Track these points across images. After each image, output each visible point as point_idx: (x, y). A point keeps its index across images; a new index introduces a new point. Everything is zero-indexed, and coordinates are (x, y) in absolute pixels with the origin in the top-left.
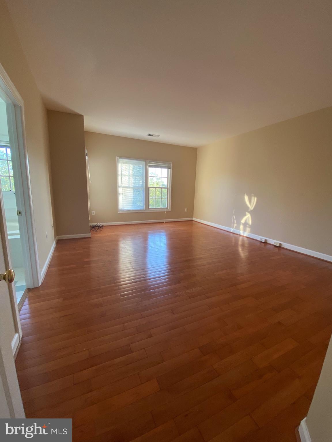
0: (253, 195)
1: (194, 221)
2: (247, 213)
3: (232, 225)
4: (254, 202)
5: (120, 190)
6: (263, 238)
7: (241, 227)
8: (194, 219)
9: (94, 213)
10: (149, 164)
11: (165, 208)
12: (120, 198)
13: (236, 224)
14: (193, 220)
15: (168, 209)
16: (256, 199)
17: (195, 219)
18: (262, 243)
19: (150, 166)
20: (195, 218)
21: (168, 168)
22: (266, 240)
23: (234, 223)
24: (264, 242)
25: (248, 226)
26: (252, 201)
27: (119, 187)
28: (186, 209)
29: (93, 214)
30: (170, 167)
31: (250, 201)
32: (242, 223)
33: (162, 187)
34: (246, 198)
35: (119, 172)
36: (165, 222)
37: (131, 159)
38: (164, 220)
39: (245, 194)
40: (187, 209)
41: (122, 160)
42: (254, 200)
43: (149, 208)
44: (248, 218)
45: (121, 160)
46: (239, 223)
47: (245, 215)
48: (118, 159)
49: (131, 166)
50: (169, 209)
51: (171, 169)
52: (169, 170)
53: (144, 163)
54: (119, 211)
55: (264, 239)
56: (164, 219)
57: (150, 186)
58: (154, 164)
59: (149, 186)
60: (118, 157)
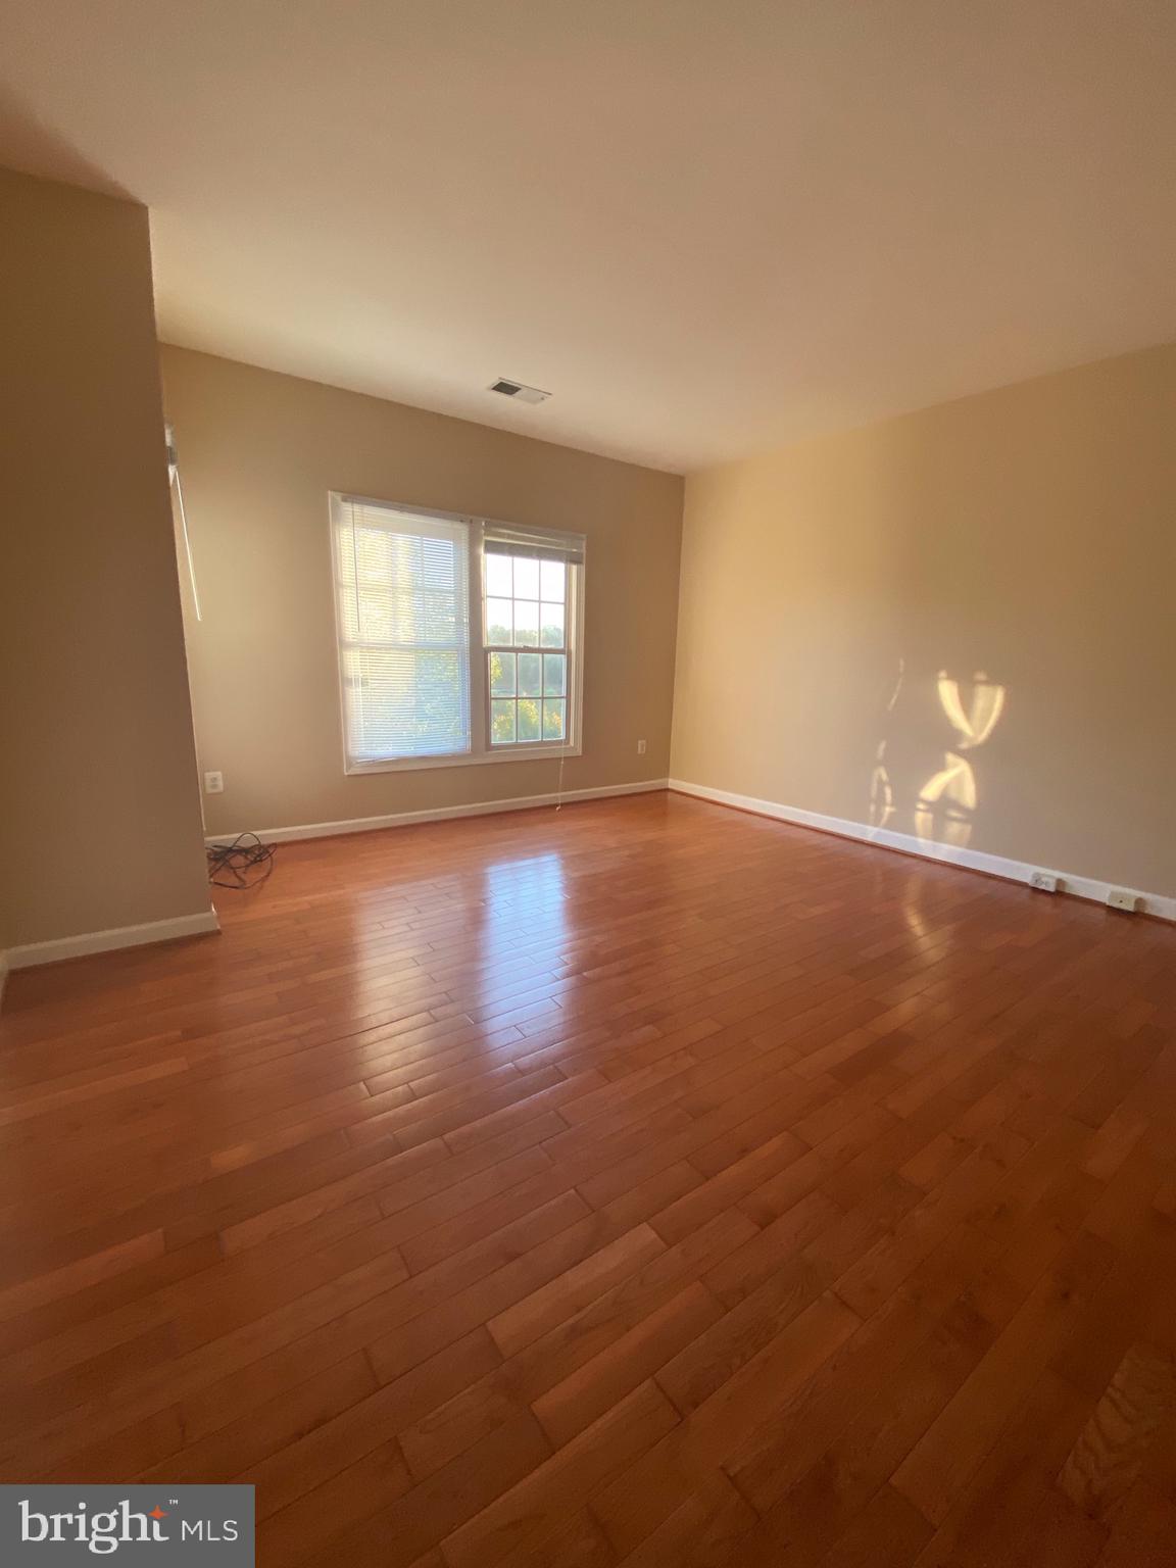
0: (981, 676)
1: (673, 791)
2: (950, 758)
3: (872, 808)
4: (989, 710)
5: (353, 663)
6: (1044, 875)
7: (921, 818)
8: (673, 783)
9: (220, 783)
10: (489, 538)
11: (559, 743)
12: (356, 700)
13: (892, 805)
14: (670, 787)
15: (572, 744)
16: (999, 696)
17: (677, 782)
18: (1042, 897)
19: (492, 548)
20: (674, 778)
21: (571, 559)
22: (1060, 882)
23: (880, 801)
24: (1052, 889)
25: (954, 814)
26: (980, 703)
27: (350, 646)
28: (640, 742)
29: (215, 786)
30: (579, 555)
31: (967, 704)
32: (924, 801)
33: (542, 646)
34: (947, 692)
35: (346, 571)
36: (562, 805)
37: (401, 509)
38: (560, 796)
39: (943, 674)
40: (644, 741)
41: (357, 508)
42: (992, 701)
43: (489, 747)
44: (959, 779)
45: (348, 509)
46: (907, 801)
47: (941, 767)
48: (336, 507)
49: (402, 541)
50: (576, 746)
51: (583, 567)
52: (574, 567)
53: (462, 530)
54: (350, 766)
55: (1049, 876)
56: (557, 792)
57: (491, 644)
58: (510, 537)
59: (488, 642)
60: (338, 497)
